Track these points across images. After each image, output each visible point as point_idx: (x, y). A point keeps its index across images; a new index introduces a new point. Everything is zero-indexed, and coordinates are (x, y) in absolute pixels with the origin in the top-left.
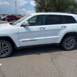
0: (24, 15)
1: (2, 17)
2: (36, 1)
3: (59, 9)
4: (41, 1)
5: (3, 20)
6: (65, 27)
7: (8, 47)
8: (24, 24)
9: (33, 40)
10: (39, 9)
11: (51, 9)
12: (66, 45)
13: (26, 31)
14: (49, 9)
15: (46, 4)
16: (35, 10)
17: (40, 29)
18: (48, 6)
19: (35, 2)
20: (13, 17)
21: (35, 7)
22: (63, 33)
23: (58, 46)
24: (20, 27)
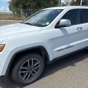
9: (69, 47)
17: (77, 29)
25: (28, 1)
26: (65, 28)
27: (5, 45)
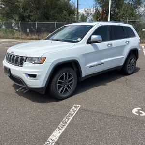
17: (108, 46)
25: (27, 9)
26: (96, 44)
27: (46, 57)
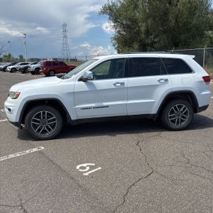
0: (85, 59)
1: (33, 67)
2: (118, 21)
3: (177, 41)
4: (129, 23)
5: (33, 73)
6: (166, 80)
7: (54, 120)
8: (85, 77)
10: (124, 43)
11: (156, 40)
12: (171, 117)
13: (88, 89)
14: (150, 42)
15: (143, 29)
16: (114, 46)
17: (114, 84)
18: (148, 33)
19: (113, 24)
20: (57, 64)
21: (115, 39)
22: (162, 93)
23: (155, 120)
24: (77, 83)
